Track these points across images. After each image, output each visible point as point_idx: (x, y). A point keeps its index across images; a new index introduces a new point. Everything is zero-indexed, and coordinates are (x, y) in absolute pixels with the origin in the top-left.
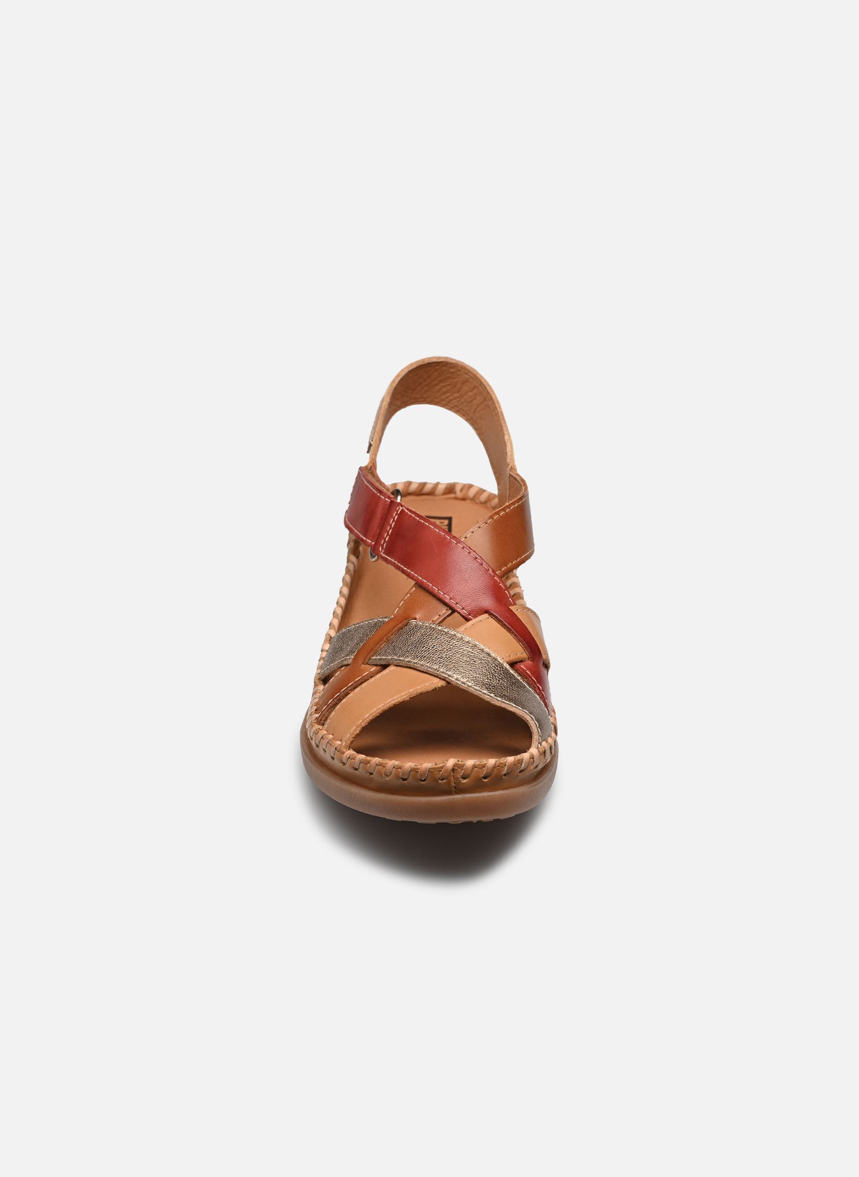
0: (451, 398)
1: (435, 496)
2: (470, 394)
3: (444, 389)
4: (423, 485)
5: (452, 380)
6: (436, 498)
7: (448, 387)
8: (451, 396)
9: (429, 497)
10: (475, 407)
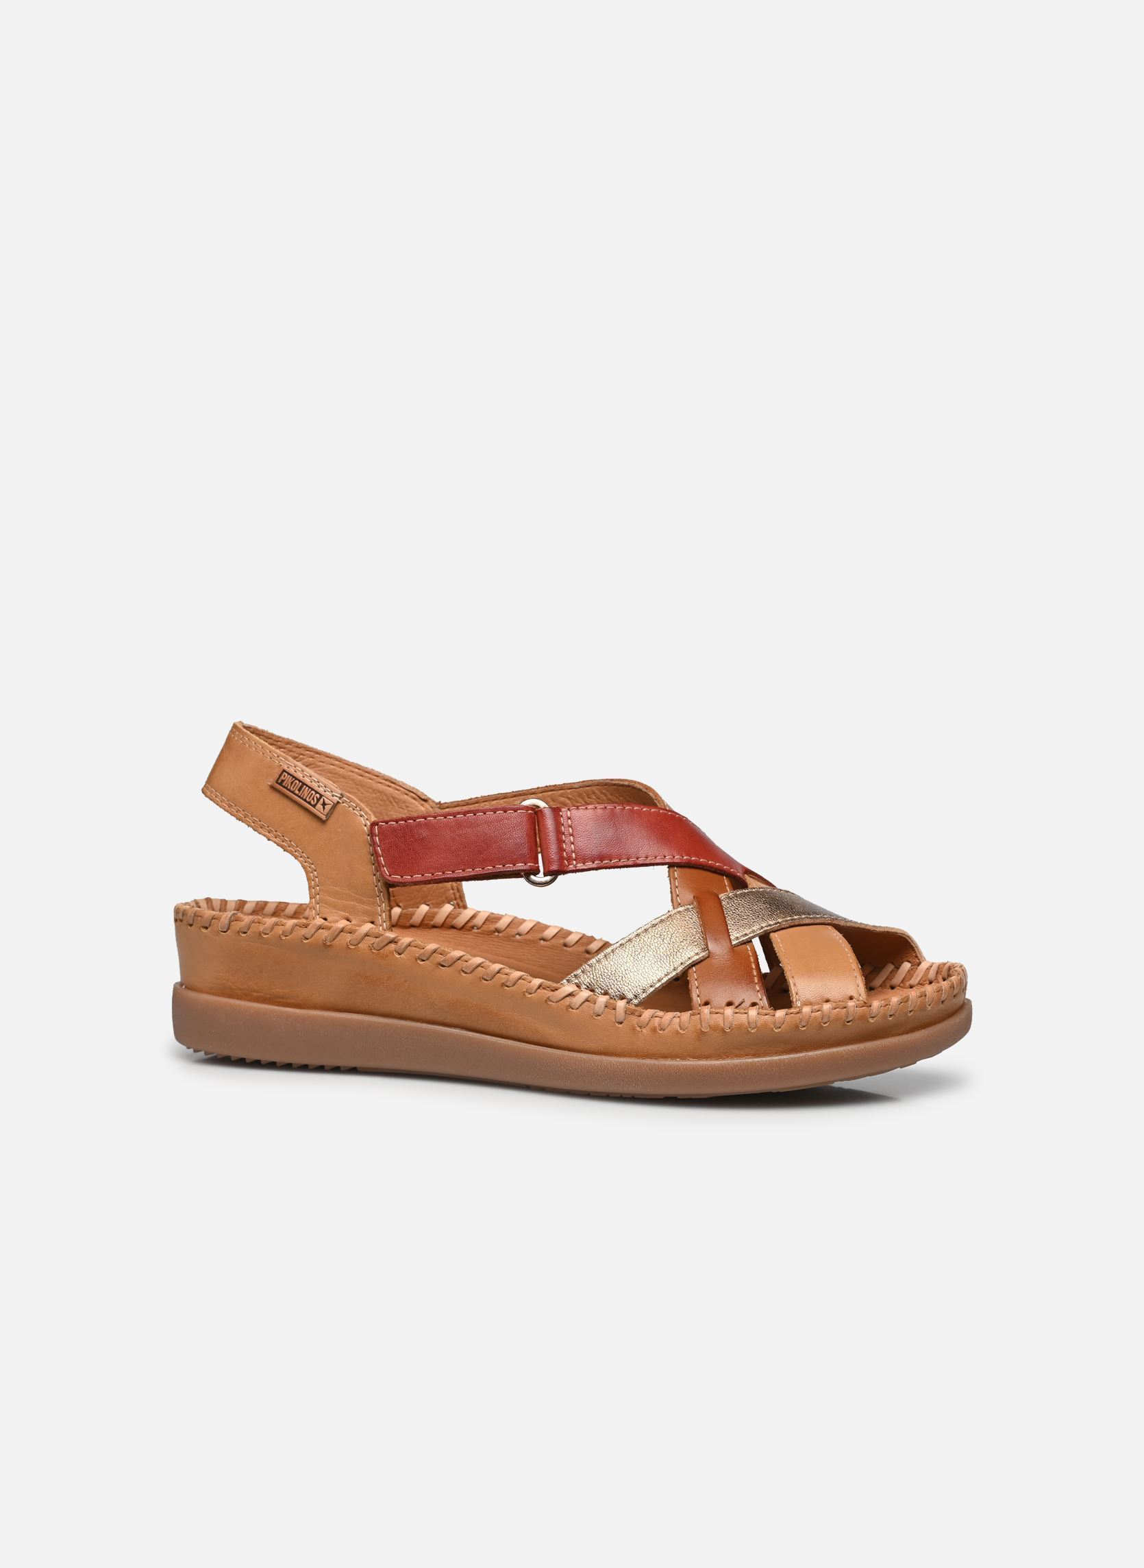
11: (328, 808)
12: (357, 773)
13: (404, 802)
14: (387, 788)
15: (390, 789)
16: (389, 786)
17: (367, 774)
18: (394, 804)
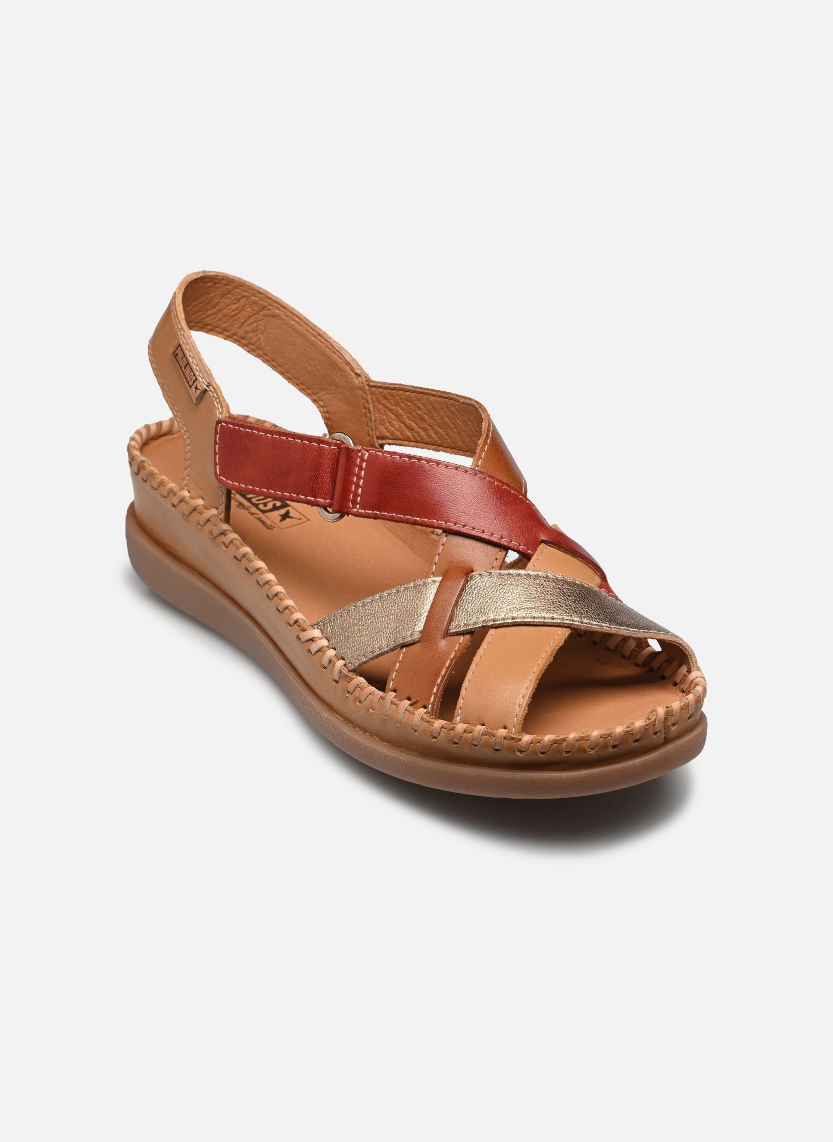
0: (203, 316)
1: (173, 434)
2: (234, 306)
3: (197, 308)
4: (160, 424)
5: (207, 296)
6: (176, 435)
7: (201, 305)
8: (203, 314)
9: (167, 437)
10: (243, 321)
11: (198, 392)
12: (312, 334)
13: (344, 371)
14: (333, 354)
15: (334, 355)
16: (334, 353)
17: (318, 337)
18: (337, 370)
